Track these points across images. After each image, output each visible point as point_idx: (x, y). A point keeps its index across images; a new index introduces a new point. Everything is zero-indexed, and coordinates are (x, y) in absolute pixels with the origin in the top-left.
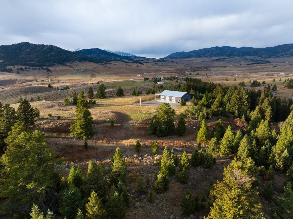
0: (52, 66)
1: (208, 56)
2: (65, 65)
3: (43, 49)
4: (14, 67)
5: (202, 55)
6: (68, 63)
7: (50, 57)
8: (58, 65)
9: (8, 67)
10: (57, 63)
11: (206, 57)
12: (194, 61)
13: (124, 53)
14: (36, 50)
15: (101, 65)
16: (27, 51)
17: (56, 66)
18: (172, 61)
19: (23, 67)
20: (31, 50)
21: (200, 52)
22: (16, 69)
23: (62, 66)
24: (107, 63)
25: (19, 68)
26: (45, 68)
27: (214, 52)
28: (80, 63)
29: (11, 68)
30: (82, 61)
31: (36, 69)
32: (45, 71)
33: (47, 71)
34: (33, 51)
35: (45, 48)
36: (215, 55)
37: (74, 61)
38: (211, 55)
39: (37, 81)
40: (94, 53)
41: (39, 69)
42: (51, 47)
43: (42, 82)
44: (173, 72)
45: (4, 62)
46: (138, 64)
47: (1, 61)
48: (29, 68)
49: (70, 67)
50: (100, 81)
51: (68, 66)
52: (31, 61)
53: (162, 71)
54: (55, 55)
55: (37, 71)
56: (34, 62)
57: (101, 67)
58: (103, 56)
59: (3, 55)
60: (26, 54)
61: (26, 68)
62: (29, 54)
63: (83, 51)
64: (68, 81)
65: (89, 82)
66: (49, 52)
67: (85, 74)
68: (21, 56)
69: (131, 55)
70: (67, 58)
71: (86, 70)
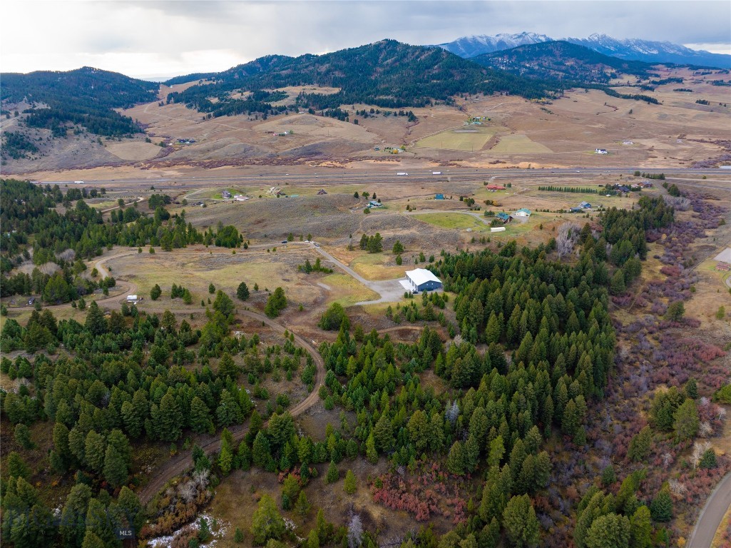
0: (423, 106)
2: (450, 103)
3: (419, 60)
4: (353, 108)
6: (462, 97)
7: (427, 82)
8: (436, 104)
9: (344, 108)
10: (436, 99)
13: (651, 42)
14: (406, 61)
15: (538, 102)
16: (388, 64)
17: (432, 106)
19: (368, 108)
20: (396, 61)
22: (355, 111)
23: (444, 107)
24: (555, 98)
25: (360, 111)
26: (407, 113)
28: (486, 97)
29: (347, 109)
30: (492, 94)
31: (390, 113)
32: (405, 119)
33: (409, 121)
34: (398, 64)
35: (423, 57)
37: (475, 93)
39: (377, 149)
40: (550, 53)
41: (395, 115)
42: (436, 53)
43: (386, 153)
44: (718, 143)
45: (340, 92)
46: (641, 102)
47: (336, 91)
48: (378, 112)
49: (461, 109)
50: (495, 160)
51: (457, 106)
52: (386, 92)
53: (692, 133)
54: (439, 74)
55: (389, 119)
56: (390, 97)
57: (532, 111)
58: (570, 63)
59: (343, 76)
60: (384, 73)
61: (372, 111)
62: (388, 72)
63: (521, 50)
64: (432, 156)
65: (470, 161)
66: (428, 68)
67: (481, 133)
68: (373, 78)
69: (673, 49)
70: (462, 82)
71: (489, 120)
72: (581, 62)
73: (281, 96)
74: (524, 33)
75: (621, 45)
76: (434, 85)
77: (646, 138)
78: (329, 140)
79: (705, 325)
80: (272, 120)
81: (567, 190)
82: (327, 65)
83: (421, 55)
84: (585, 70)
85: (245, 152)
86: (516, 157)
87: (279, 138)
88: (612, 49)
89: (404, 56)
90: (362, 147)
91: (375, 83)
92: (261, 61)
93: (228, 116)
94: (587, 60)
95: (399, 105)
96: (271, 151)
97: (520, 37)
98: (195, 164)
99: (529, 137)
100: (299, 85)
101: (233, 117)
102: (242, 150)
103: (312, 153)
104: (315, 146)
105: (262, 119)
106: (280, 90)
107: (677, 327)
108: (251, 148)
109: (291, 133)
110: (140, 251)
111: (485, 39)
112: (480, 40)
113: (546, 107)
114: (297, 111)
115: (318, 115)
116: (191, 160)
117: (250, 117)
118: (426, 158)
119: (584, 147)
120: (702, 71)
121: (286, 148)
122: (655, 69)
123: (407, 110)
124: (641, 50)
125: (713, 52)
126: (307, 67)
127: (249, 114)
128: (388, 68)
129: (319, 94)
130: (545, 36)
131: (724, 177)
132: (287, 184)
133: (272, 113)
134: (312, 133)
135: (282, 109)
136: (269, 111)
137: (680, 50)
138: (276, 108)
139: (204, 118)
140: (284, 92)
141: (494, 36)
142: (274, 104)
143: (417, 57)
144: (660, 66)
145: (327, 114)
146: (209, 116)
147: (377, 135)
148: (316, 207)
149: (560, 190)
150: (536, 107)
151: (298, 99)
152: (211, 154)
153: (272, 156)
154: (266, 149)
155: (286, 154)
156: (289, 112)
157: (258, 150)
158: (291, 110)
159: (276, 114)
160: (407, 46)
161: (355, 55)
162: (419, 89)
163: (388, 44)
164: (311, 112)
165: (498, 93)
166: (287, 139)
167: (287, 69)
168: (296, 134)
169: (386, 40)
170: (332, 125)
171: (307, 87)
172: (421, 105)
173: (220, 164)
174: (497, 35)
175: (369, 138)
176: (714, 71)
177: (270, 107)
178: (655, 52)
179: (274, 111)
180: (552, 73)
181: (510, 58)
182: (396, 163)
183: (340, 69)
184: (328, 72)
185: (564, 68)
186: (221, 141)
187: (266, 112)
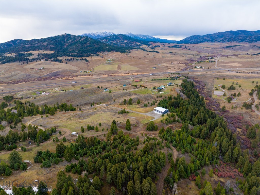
1: (221, 41)
2: (97, 55)
3: (81, 41)
4: (63, 58)
5: (215, 40)
6: (100, 53)
7: (87, 48)
8: (93, 55)
9: (60, 58)
10: (92, 54)
11: (219, 42)
12: (205, 48)
13: (144, 35)
14: (76, 41)
15: (125, 54)
16: (69, 42)
18: (185, 47)
19: (69, 58)
20: (72, 41)
21: (214, 36)
22: (64, 59)
24: (129, 52)
25: (66, 59)
27: (227, 37)
29: (61, 59)
30: (110, 52)
31: (78, 59)
32: (84, 61)
33: (86, 62)
34: (73, 42)
35: (82, 40)
36: (227, 40)
37: (105, 52)
38: (223, 40)
39: (81, 72)
40: (119, 38)
41: (80, 60)
42: (86, 38)
43: (85, 73)
44: (183, 63)
45: (55, 53)
46: (155, 53)
47: (53, 52)
48: (74, 59)
49: (102, 57)
50: (125, 73)
51: (100, 56)
52: (73, 52)
53: (174, 61)
54: (90, 45)
55: (79, 61)
56: (75, 54)
57: (125, 57)
58: (126, 41)
59: (53, 47)
60: (69, 45)
61: (71, 59)
62: (71, 45)
63: (109, 37)
64: (102, 73)
65: (117, 74)
66: (85, 43)
67: (113, 64)
68: (65, 47)
69: (150, 37)
70: (99, 48)
71: (114, 60)
72: (129, 41)
73: (31, 55)
74: (106, 32)
75: (135, 36)
76: (90, 49)
77: (163, 63)
78: (60, 70)
79: (231, 111)
80: (30, 64)
81: (160, 80)
82: (47, 43)
83: (81, 39)
84: (131, 43)
85: (27, 77)
86: (131, 71)
87: (39, 71)
88: (133, 37)
89: (75, 39)
90: (74, 72)
91: (67, 49)
92: (12, 41)
93: (9, 63)
94: (131, 40)
95: (80, 57)
96: (38, 75)
97: (104, 33)
98: (6, 83)
99: (130, 65)
100: (36, 50)
101: (12, 64)
102: (25, 76)
103: (56, 75)
104: (56, 72)
105: (26, 64)
106: (29, 52)
107: (225, 113)
108: (29, 75)
109: (43, 68)
110: (42, 117)
111: (93, 34)
112: (91, 34)
113: (128, 55)
114: (41, 60)
115: (50, 61)
116: (2, 81)
117: (21, 63)
118: (101, 74)
119: (148, 67)
120: (163, 43)
121: (45, 74)
122: (150, 43)
123: (84, 58)
124: (142, 38)
125: (160, 38)
126: (37, 43)
128: (70, 44)
129: (47, 53)
130: (112, 33)
131: (193, 72)
132: (59, 87)
133: (30, 61)
134: (51, 67)
135: (33, 60)
136: (28, 60)
137: (152, 38)
138: (31, 59)
140: (31, 53)
141: (96, 33)
142: (30, 58)
143: (80, 40)
144: (151, 42)
145: (53, 61)
147: (77, 67)
148: (88, 93)
149: (158, 80)
150: (126, 55)
151: (38, 55)
152: (11, 78)
153: (40, 77)
154: (36, 75)
155: (45, 76)
156: (37, 61)
157: (33, 76)
158: (38, 60)
159: (32, 61)
160: (74, 36)
161: (56, 39)
162: (86, 51)
163: (67, 35)
164: (46, 60)
165: (112, 51)
166: (43, 70)
167: (28, 44)
168: (46, 69)
169: (66, 34)
170: (58, 65)
171: (40, 51)
172: (88, 56)
173: (18, 82)
174: (97, 33)
175: (75, 68)
176: (166, 44)
177: (28, 59)
178: (146, 38)
179: (31, 60)
180: (122, 45)
181: (106, 40)
182: (91, 76)
183: (52, 44)
184: (47, 45)
185: (124, 43)
186: (14, 73)
187: (27, 61)
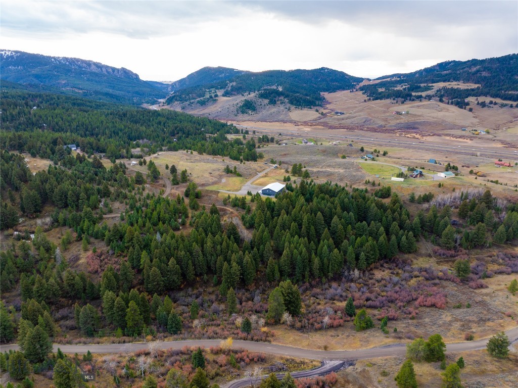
39: (464, 130)
48: (496, 104)
59: (488, 75)
78: (432, 120)
82: (478, 67)
92: (440, 65)
102: (364, 121)
108: (371, 120)
109: (408, 113)
114: (430, 100)
115: (444, 103)
117: (393, 102)
121: (395, 123)
127: (394, 99)
129: (457, 88)
133: (410, 100)
134: (426, 115)
139: (365, 101)
146: (369, 99)
158: (425, 98)
164: (441, 100)
168: (411, 114)
171: (455, 83)
179: (412, 98)
183: (489, 70)
184: (477, 72)
187: (406, 98)
